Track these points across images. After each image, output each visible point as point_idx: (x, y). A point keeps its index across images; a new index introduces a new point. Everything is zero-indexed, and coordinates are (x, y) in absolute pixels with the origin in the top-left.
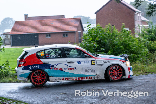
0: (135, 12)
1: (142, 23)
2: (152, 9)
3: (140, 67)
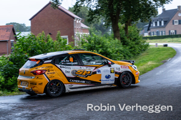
0: (74, 18)
1: (82, 31)
2: (91, 16)
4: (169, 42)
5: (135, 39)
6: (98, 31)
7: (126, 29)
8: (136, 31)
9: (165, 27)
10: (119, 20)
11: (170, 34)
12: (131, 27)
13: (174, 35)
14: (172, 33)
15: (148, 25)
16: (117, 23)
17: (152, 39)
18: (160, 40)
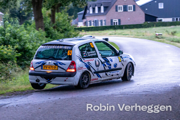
4: (110, 34)
5: (65, 30)
7: (52, 16)
8: (66, 19)
9: (106, 15)
10: (44, 4)
11: (112, 24)
12: (60, 13)
13: (118, 26)
14: (114, 22)
15: (83, 12)
16: (41, 7)
17: (88, 31)
18: (99, 33)
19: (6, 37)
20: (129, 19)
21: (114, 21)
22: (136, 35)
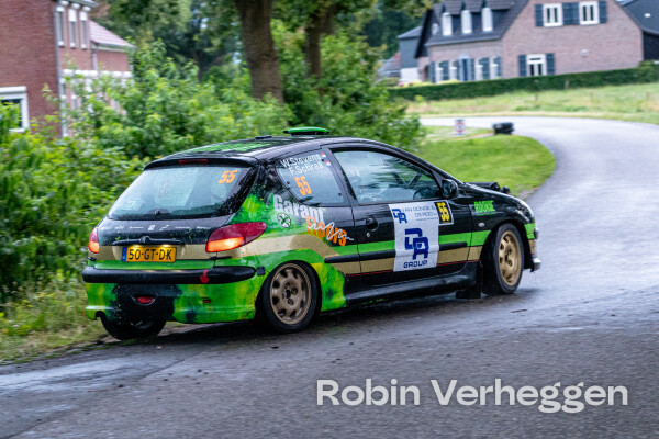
1: (95, 60)
3: (69, 307)
4: (519, 109)
5: (357, 96)
6: (176, 61)
7: (310, 49)
8: (357, 57)
9: (500, 39)
11: (522, 72)
12: (332, 38)
13: (544, 77)
14: (532, 66)
15: (417, 31)
16: (268, 21)
17: (437, 98)
18: (479, 104)
19: (147, 126)
20: (584, 51)
21: (529, 62)
22: (611, 110)
